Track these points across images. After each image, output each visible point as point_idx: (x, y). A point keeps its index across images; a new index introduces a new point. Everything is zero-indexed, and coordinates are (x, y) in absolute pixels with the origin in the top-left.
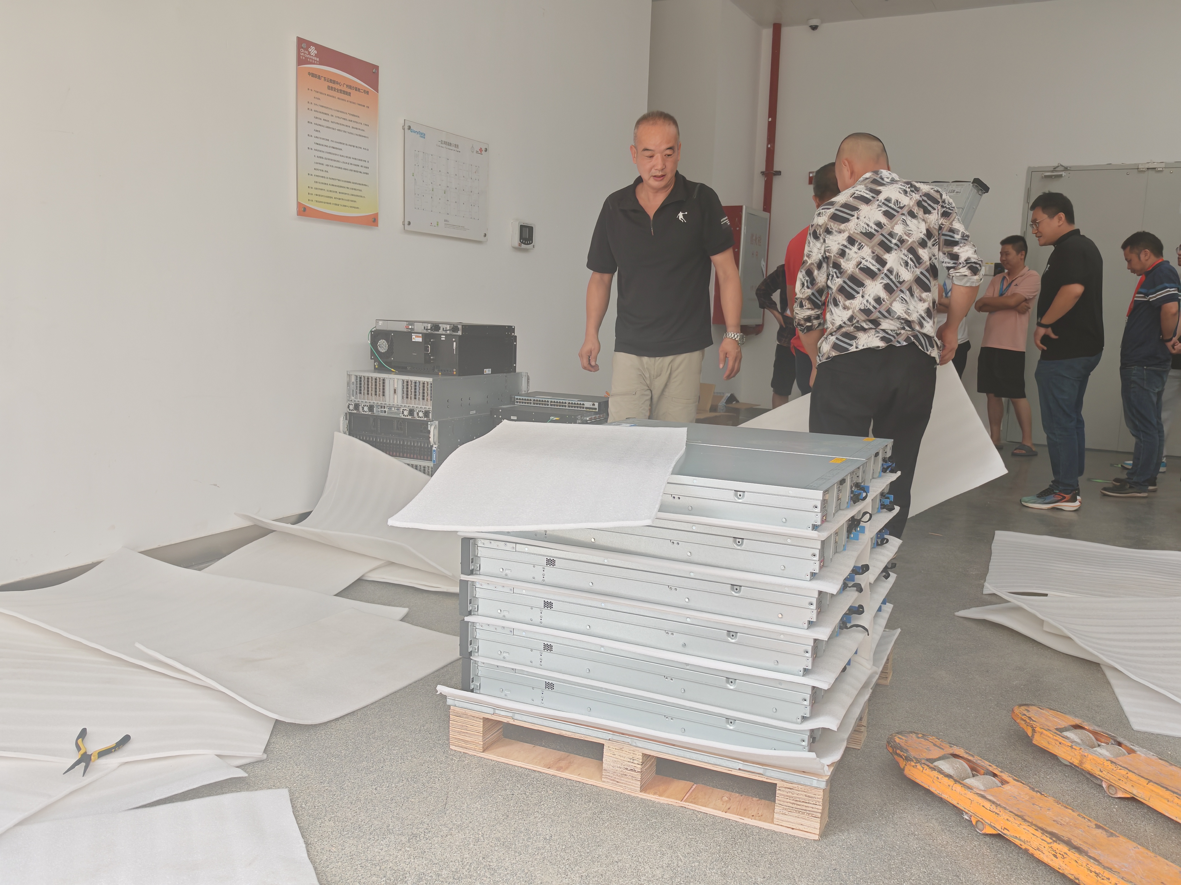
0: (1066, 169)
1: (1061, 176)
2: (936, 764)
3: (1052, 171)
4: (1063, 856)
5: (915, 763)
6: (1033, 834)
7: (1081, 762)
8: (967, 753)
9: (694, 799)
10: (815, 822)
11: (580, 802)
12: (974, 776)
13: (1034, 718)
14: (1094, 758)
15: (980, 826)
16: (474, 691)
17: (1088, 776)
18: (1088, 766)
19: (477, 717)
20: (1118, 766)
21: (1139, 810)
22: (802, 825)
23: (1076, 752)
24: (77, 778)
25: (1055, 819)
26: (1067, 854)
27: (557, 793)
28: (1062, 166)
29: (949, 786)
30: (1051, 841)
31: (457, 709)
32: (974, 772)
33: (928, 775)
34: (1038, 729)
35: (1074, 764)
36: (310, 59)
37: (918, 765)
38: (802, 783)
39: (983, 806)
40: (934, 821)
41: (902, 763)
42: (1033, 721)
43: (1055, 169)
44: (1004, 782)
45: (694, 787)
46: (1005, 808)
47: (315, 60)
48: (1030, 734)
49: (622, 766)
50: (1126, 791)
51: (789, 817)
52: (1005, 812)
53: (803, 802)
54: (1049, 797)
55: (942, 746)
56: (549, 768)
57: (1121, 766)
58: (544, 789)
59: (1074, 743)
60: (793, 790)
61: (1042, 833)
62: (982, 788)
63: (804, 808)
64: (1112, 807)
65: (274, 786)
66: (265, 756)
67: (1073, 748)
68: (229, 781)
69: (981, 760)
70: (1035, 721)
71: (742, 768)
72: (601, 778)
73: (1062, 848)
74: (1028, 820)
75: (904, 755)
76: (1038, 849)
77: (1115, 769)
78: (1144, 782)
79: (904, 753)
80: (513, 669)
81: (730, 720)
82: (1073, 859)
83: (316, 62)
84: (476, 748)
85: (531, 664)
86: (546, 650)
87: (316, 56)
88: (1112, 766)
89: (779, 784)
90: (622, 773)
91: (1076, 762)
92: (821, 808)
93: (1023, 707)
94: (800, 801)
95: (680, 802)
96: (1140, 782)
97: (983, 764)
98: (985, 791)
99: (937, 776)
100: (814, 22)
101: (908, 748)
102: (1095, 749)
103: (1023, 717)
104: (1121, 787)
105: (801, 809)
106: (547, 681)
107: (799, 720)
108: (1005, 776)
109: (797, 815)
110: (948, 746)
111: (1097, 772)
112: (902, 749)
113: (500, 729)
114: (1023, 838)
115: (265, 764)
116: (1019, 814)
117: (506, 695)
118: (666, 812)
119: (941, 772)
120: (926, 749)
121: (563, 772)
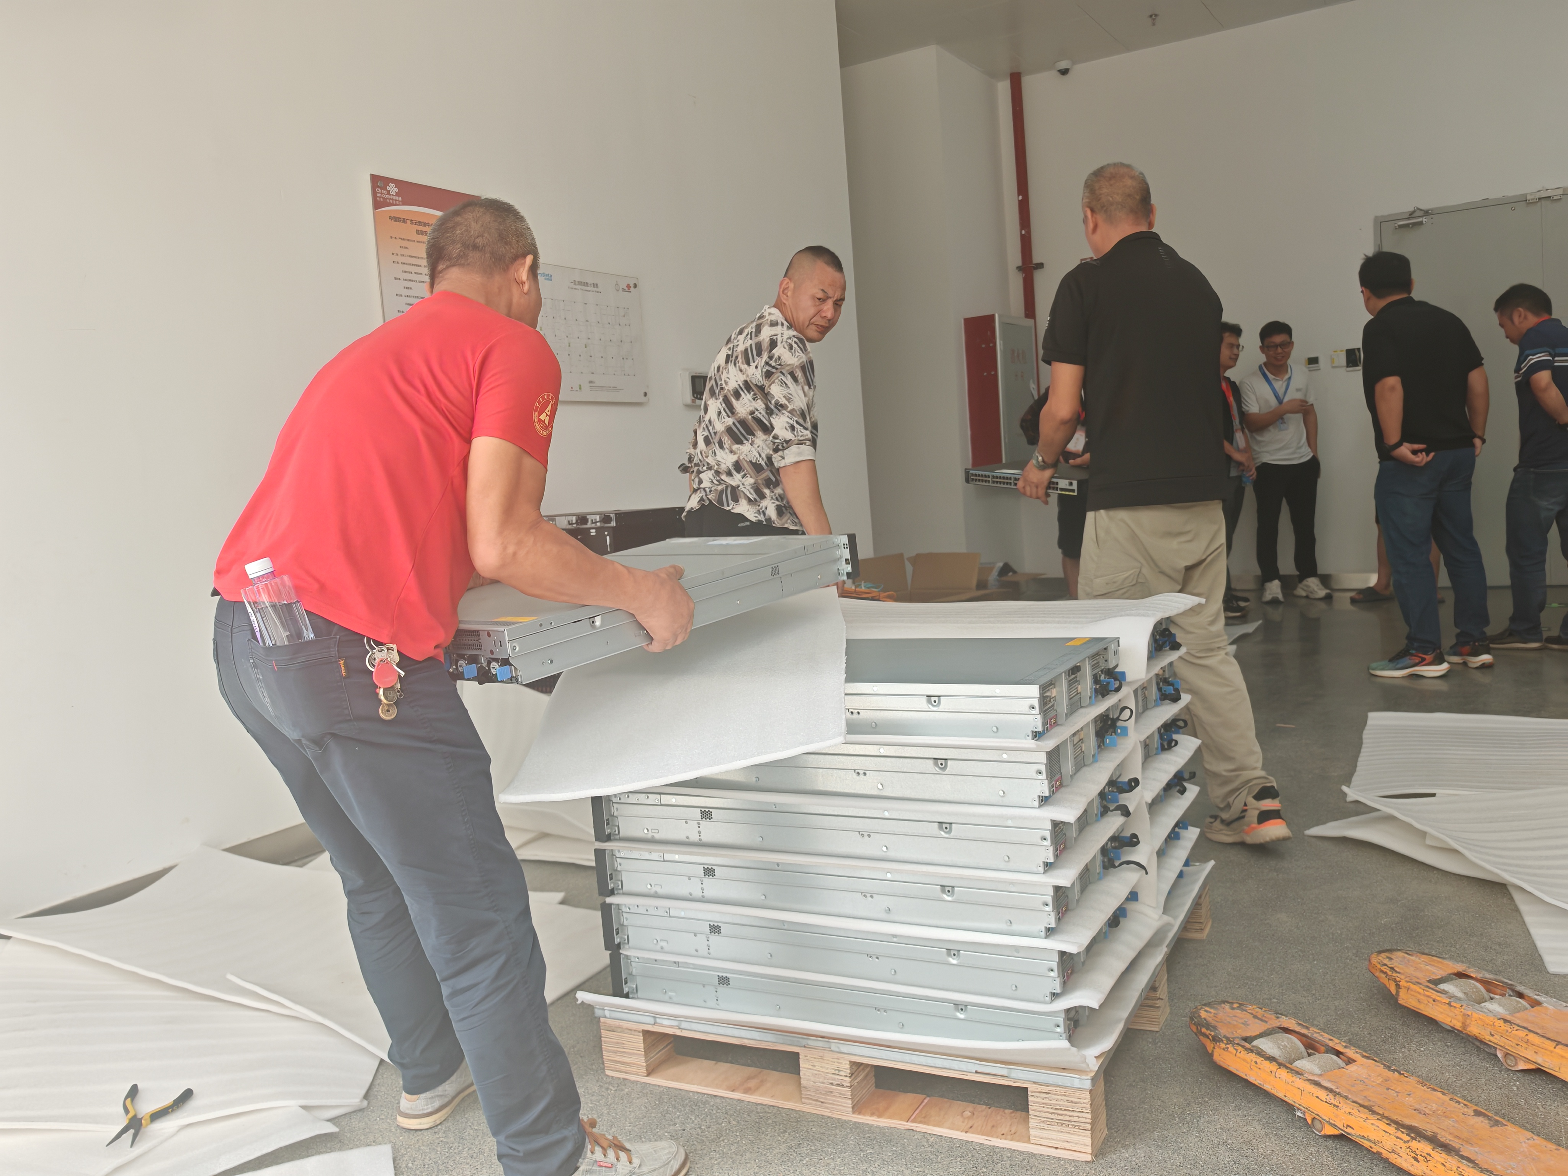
0: (1426, 213)
1: (1421, 223)
2: (1255, 1043)
3: (1408, 219)
4: (1426, 1158)
5: (1226, 1044)
6: (1384, 1131)
7: (1464, 1025)
8: (1300, 1024)
9: (924, 1117)
10: (1084, 1136)
11: (773, 1134)
12: (1309, 1055)
13: (1398, 967)
14: (1481, 1017)
15: (1318, 1125)
16: (631, 996)
17: (1478, 1044)
18: (1474, 1029)
19: (635, 1030)
20: (1514, 1026)
21: (1550, 1086)
22: (1067, 1141)
23: (1456, 1012)
24: (125, 1151)
25: (1417, 1106)
26: (1430, 1156)
27: (743, 1123)
28: (1421, 210)
29: (1271, 1072)
30: (1408, 1138)
31: (609, 1021)
32: (1310, 1051)
33: (1244, 1060)
34: (1403, 983)
35: (1456, 1027)
36: (390, 199)
37: (1230, 1046)
38: (1060, 1084)
39: (1317, 1097)
40: (1255, 1123)
41: (1210, 1046)
42: (1396, 972)
43: (1411, 215)
44: (1350, 1061)
45: (926, 1101)
46: (1346, 1098)
47: (396, 200)
48: (1394, 992)
49: (825, 1081)
50: (1528, 1060)
51: (1050, 1132)
52: (1346, 1103)
53: (1065, 1110)
54: (1411, 1078)
55: (1265, 1017)
56: (733, 1091)
57: (1518, 1026)
58: (725, 1120)
59: (1454, 998)
60: (1050, 1095)
61: (1396, 1129)
62: (1318, 1071)
63: (1068, 1118)
64: (1512, 1084)
65: (375, 1142)
66: (365, 1103)
67: (1451, 1006)
68: (318, 1140)
69: (1319, 1033)
70: (1399, 973)
71: (979, 1070)
72: (801, 1098)
73: (1423, 1147)
74: (1377, 1111)
75: (1211, 1035)
76: (1393, 1151)
77: (1510, 1030)
78: (1550, 1045)
79: (1211, 1031)
80: (675, 963)
81: (961, 1006)
82: (1439, 1162)
83: (397, 202)
84: (638, 1071)
85: (696, 954)
86: (713, 933)
87: (397, 194)
88: (1507, 1027)
89: (1031, 1088)
90: (826, 1090)
91: (1458, 1025)
92: (1089, 1116)
93: (1383, 955)
94: (1061, 1109)
95: (905, 1123)
96: (1544, 1045)
97: (1321, 1038)
98: (1320, 1075)
99: (1254, 1060)
100: (1063, 65)
101: (1217, 1024)
102: (1483, 1004)
103: (1383, 968)
104: (1521, 1056)
105: (1065, 1120)
106: (721, 974)
107: (1048, 999)
108: (1350, 1052)
109: (1059, 1128)
110: (1273, 1017)
111: (1487, 1037)
112: (1208, 1026)
113: (670, 1043)
114: (1372, 1138)
115: (365, 1113)
116: (1366, 1104)
117: (670, 998)
118: (887, 1137)
119: (1260, 1053)
120: (1243, 1023)
121: (751, 1094)
